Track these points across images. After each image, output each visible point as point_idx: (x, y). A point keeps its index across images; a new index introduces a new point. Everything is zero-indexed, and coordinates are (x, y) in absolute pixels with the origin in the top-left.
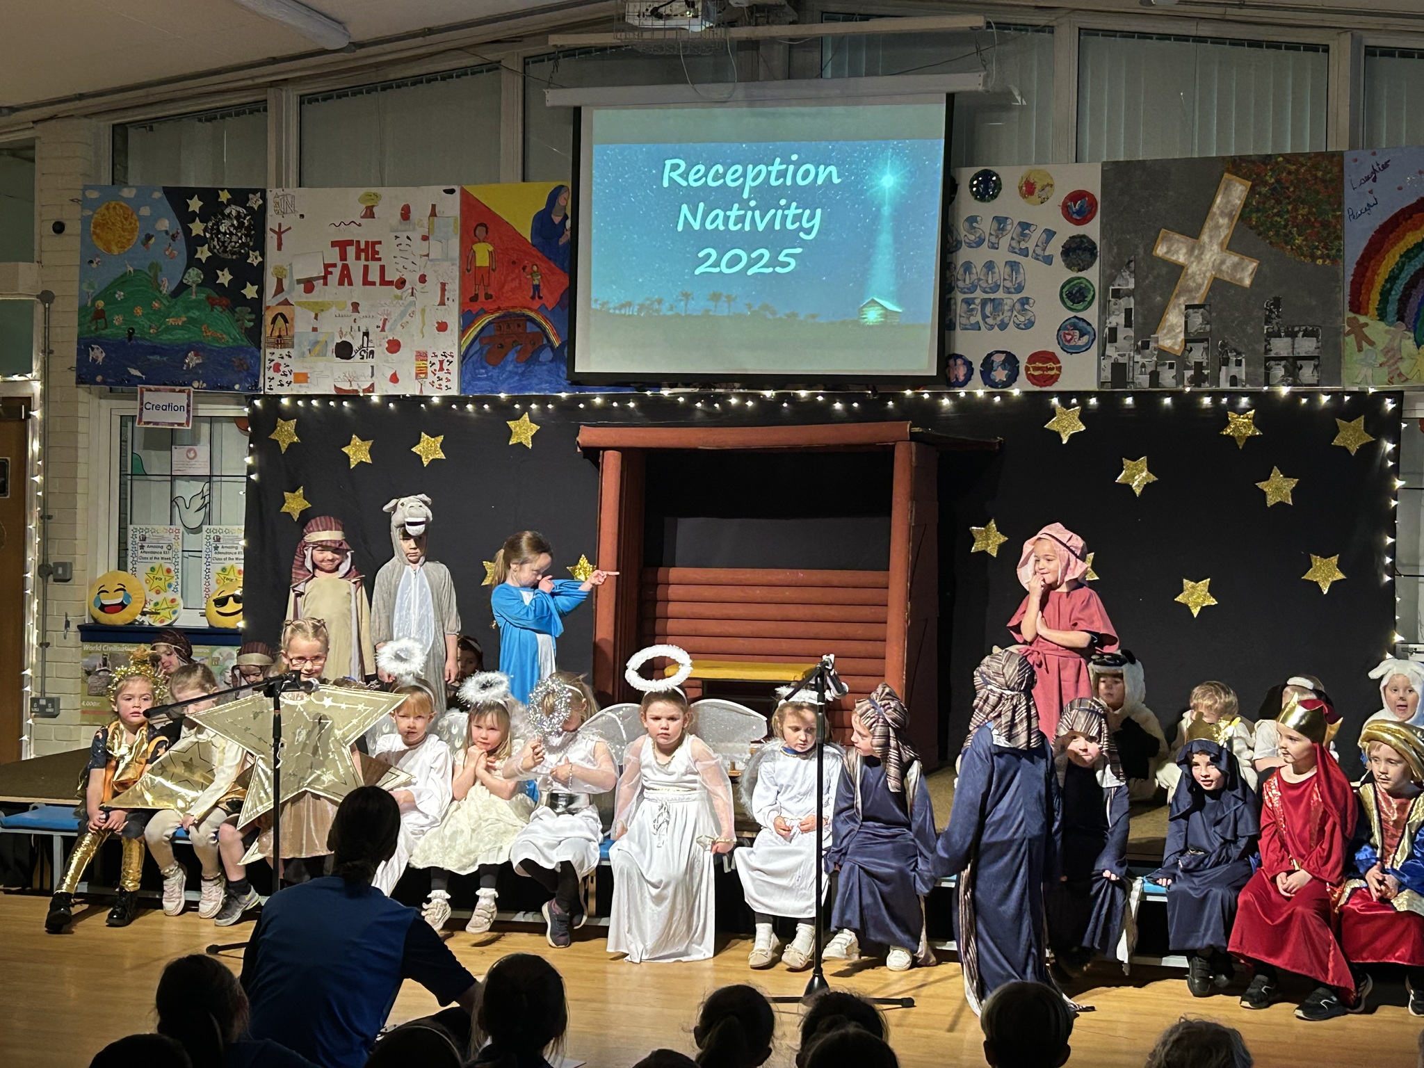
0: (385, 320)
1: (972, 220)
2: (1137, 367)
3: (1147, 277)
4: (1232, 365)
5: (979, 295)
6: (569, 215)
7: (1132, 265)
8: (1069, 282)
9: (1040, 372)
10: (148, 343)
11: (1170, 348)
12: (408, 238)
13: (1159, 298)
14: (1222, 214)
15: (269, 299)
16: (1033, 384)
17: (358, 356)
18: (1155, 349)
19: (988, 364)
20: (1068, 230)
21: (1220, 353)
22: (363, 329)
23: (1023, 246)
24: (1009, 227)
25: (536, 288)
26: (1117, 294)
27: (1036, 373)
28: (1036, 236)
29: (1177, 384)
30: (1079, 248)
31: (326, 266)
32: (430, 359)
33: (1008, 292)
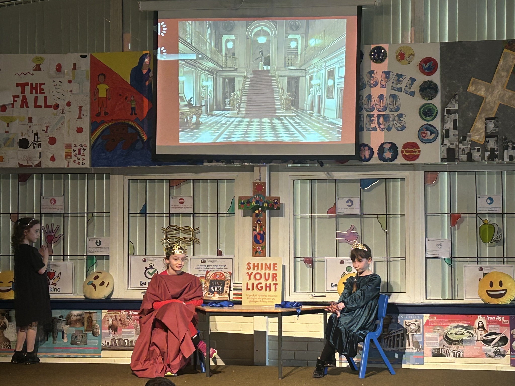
0: (47, 127)
1: (371, 73)
2: (460, 150)
3: (464, 103)
4: (510, 149)
5: (376, 113)
6: (152, 69)
7: (457, 97)
8: (424, 105)
9: (409, 153)
11: (478, 140)
12: (60, 81)
13: (471, 114)
14: (503, 70)
16: (406, 159)
17: (32, 147)
18: (470, 141)
19: (381, 149)
20: (422, 78)
21: (504, 143)
22: (35, 132)
23: (399, 86)
24: (391, 77)
25: (133, 109)
26: (449, 112)
27: (407, 154)
28: (406, 81)
29: (482, 160)
30: (428, 87)
31: (14, 97)
32: (73, 147)
33: (391, 111)
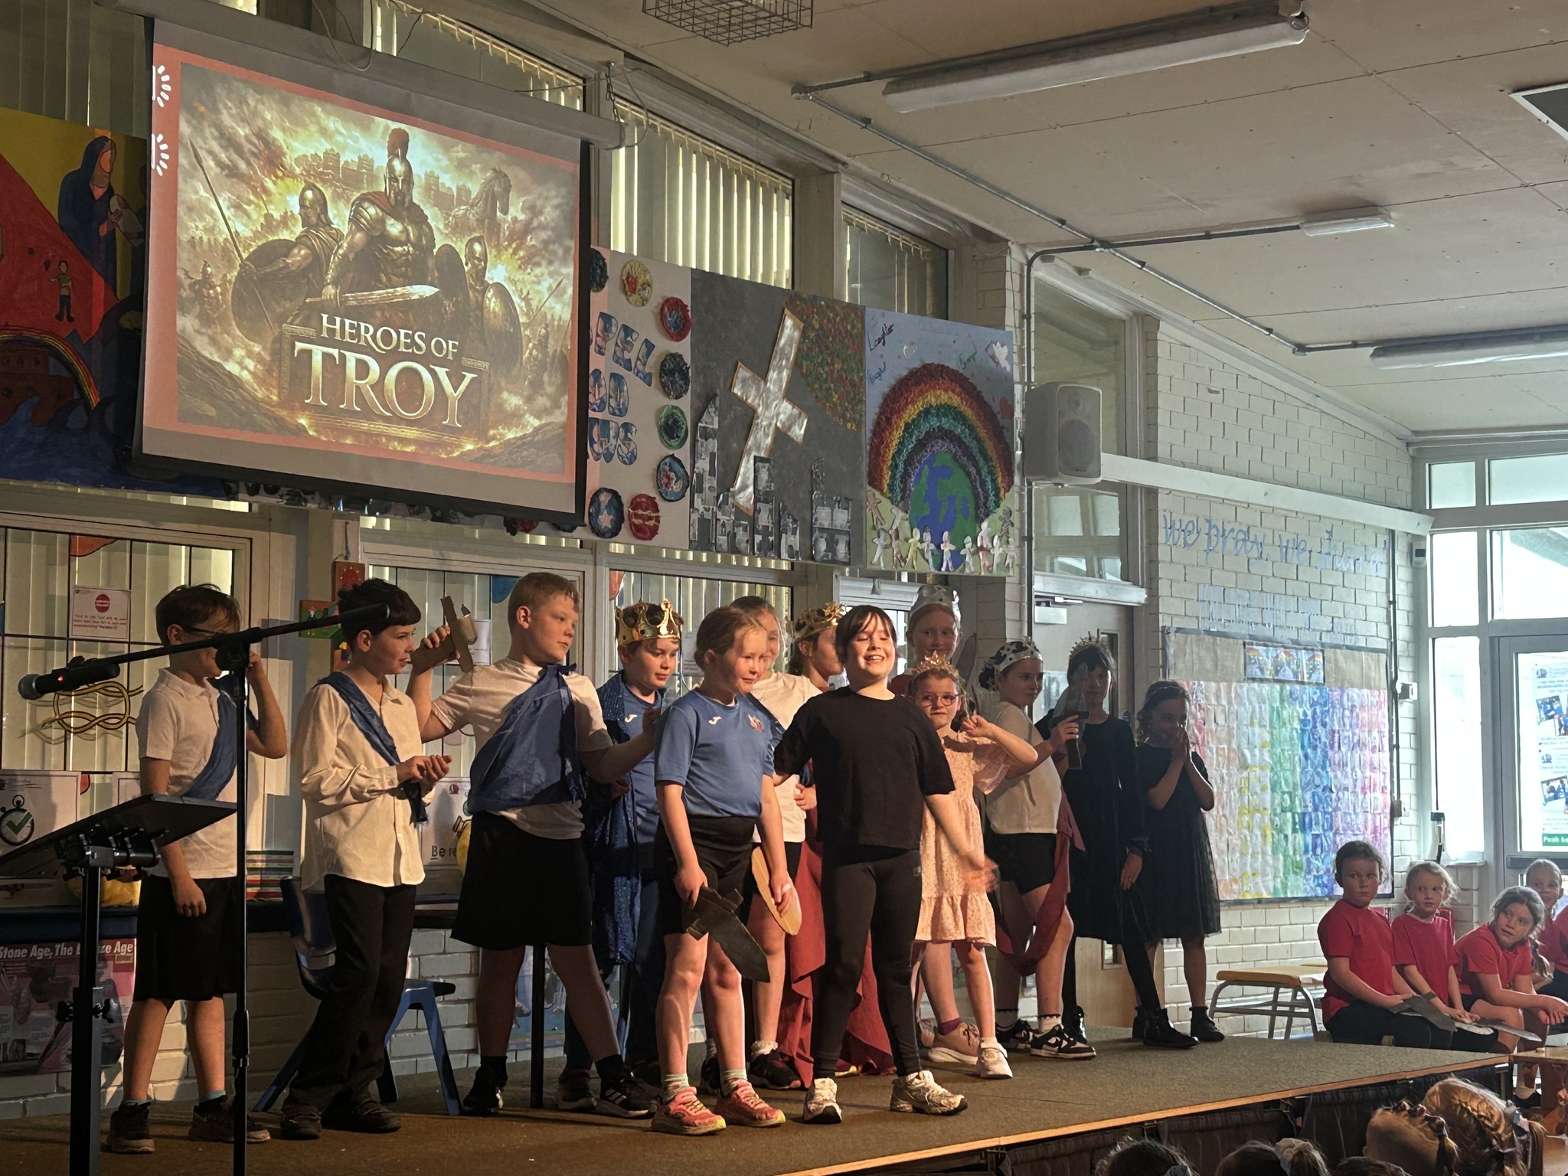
2: (719, 524)
3: (727, 417)
4: (790, 533)
7: (718, 399)
8: (665, 410)
9: (641, 521)
11: (744, 506)
13: (736, 447)
16: (635, 536)
18: (733, 506)
19: (595, 504)
20: (665, 345)
21: (781, 518)
23: (627, 355)
24: (614, 329)
25: (65, 301)
26: (704, 434)
27: (637, 522)
28: (638, 345)
30: (675, 369)
33: (614, 414)
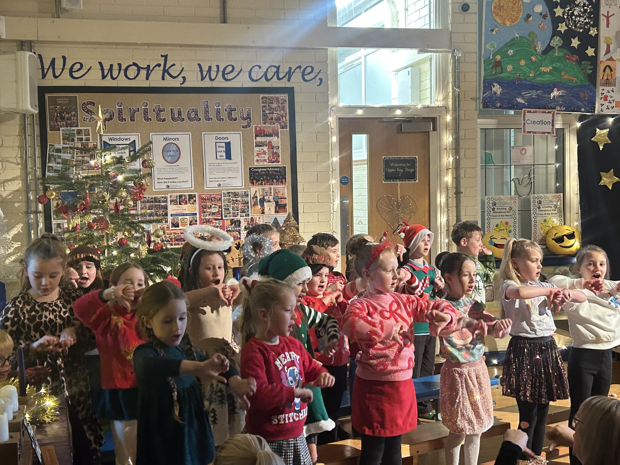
10: (528, 83)
15: (602, 56)
